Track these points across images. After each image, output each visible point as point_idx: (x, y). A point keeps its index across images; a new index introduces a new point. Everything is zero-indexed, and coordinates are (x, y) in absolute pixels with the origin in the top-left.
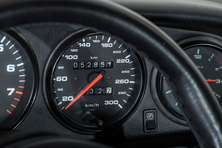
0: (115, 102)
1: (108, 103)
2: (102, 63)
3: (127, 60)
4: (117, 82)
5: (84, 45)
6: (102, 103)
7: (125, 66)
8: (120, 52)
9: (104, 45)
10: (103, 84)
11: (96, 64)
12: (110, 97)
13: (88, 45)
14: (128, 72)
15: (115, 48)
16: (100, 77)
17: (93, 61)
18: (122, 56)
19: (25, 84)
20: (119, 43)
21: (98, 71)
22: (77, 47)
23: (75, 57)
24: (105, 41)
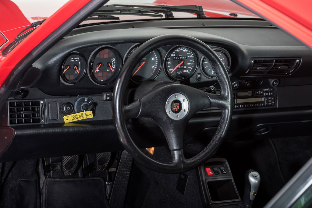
0: (187, 71)
1: (185, 71)
2: (183, 57)
3: (192, 56)
4: (188, 64)
5: (177, 51)
6: (183, 71)
7: (191, 58)
8: (189, 53)
9: (184, 51)
10: (183, 65)
11: (181, 58)
12: (186, 69)
13: (179, 51)
14: (192, 60)
15: (188, 52)
16: (183, 62)
17: (180, 57)
18: (190, 55)
19: (158, 65)
20: (189, 50)
21: (182, 60)
22: (175, 52)
23: (174, 55)
24: (185, 49)
